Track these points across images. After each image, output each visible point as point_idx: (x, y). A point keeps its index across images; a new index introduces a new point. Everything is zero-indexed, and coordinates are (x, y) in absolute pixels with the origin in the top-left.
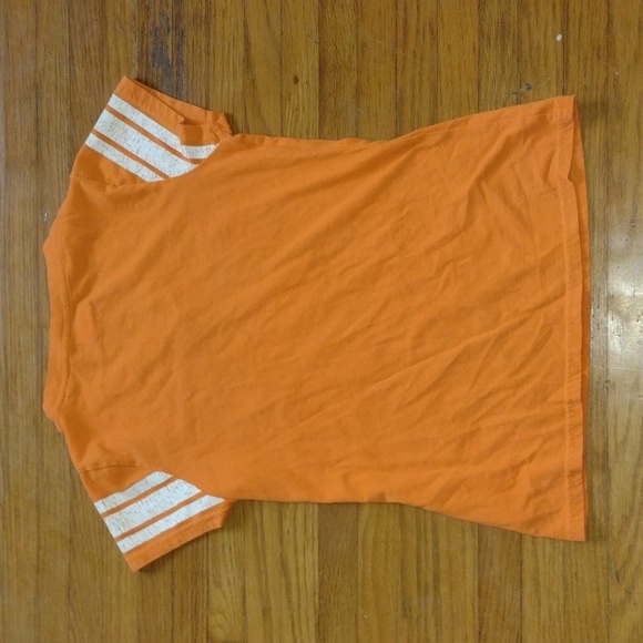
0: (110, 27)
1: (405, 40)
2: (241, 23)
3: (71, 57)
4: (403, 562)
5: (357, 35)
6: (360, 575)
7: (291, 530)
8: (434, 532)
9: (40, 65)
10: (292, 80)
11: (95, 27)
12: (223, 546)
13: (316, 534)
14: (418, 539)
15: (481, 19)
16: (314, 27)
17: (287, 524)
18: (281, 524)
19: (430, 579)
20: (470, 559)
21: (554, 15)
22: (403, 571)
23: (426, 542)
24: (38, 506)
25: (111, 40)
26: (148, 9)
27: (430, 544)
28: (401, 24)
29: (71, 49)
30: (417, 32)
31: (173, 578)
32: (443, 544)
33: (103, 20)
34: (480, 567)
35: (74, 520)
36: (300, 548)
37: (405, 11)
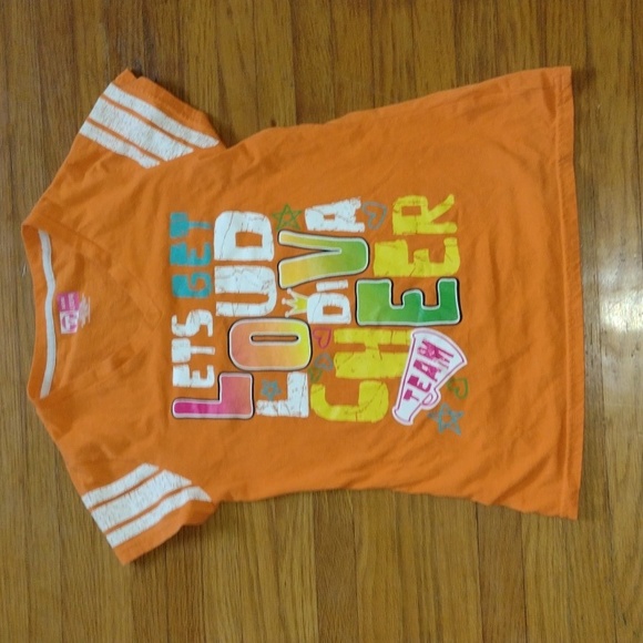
0: (82, 77)
1: (382, 80)
2: (215, 68)
3: (44, 108)
4: (403, 610)
5: (333, 76)
6: (361, 625)
7: (289, 584)
8: (435, 579)
9: (12, 117)
10: (269, 123)
11: (67, 77)
12: (219, 602)
13: (314, 586)
14: (419, 588)
15: (458, 56)
16: (289, 70)
17: (284, 577)
18: (277, 576)
19: (433, 628)
20: (473, 606)
21: (532, 49)
22: (404, 620)
23: (427, 590)
24: (28, 568)
25: (83, 89)
26: (120, 57)
27: (431, 592)
28: (377, 65)
29: (43, 100)
30: (394, 70)
31: (168, 635)
32: (444, 592)
33: (75, 70)
34: (484, 613)
35: (65, 579)
36: (298, 601)
37: (381, 51)
